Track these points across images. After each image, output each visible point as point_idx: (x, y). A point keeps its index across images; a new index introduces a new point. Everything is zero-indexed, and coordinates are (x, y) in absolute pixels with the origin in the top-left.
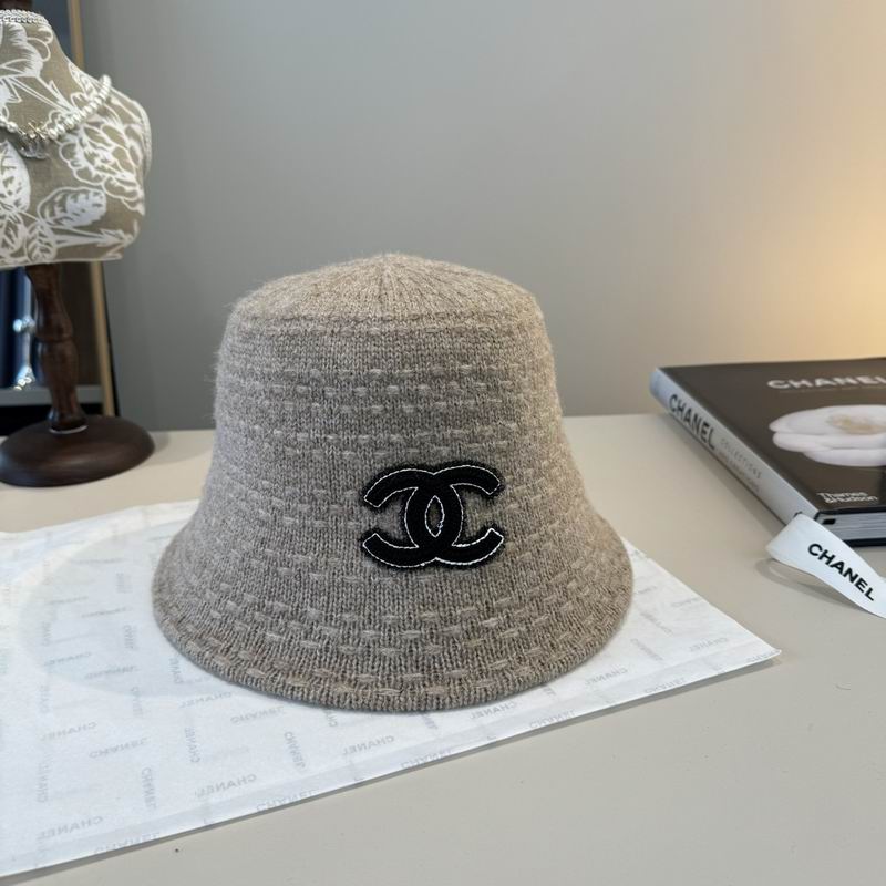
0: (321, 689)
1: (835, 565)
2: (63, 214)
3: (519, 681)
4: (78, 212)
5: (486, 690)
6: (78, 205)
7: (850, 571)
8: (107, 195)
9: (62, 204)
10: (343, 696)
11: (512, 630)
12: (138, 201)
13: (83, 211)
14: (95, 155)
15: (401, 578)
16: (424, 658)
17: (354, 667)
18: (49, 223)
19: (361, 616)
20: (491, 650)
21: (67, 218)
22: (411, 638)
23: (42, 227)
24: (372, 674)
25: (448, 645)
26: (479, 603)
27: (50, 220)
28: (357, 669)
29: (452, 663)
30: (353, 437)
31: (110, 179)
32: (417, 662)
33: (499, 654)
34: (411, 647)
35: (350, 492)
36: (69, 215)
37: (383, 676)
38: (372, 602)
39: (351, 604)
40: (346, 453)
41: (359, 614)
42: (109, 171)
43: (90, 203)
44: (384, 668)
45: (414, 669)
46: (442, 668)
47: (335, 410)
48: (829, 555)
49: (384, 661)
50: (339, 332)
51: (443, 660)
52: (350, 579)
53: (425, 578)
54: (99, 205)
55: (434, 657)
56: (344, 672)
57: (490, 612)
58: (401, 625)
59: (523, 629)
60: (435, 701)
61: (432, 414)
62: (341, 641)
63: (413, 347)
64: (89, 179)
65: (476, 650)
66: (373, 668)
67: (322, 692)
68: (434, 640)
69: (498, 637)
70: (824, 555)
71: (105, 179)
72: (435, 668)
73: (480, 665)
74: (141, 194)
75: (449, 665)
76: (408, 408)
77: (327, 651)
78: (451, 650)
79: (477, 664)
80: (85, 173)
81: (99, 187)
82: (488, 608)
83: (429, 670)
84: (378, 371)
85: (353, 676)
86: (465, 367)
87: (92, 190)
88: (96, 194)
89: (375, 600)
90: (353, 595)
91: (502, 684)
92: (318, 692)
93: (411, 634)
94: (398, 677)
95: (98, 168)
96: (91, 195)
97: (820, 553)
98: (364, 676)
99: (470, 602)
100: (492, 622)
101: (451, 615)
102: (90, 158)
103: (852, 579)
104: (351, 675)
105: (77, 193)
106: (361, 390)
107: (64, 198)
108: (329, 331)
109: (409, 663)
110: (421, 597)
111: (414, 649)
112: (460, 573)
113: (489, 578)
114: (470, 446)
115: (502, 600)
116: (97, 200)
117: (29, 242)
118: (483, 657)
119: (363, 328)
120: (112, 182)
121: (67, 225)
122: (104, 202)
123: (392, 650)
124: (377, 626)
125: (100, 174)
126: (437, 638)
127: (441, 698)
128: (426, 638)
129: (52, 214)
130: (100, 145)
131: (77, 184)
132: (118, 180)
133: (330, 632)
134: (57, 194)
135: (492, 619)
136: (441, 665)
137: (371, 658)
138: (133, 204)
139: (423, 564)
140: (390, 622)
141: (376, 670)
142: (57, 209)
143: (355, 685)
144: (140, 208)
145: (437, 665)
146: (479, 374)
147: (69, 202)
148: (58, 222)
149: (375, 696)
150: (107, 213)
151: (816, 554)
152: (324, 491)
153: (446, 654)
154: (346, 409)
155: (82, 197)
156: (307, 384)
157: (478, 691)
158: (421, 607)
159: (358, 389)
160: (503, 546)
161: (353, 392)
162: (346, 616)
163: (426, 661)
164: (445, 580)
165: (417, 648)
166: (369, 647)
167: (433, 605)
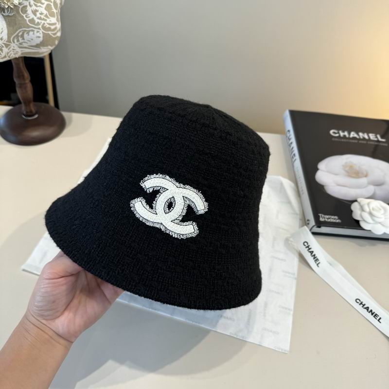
2: (23, 41)
4: (29, 40)
6: (29, 37)
8: (43, 32)
9: (22, 36)
12: (58, 32)
13: (32, 39)
14: (37, 11)
18: (17, 45)
21: (24, 42)
23: (14, 47)
27: (18, 44)
31: (44, 24)
36: (25, 41)
42: (44, 19)
43: (35, 36)
54: (39, 37)
64: (34, 24)
71: (42, 24)
74: (59, 26)
80: (32, 21)
81: (39, 29)
87: (36, 30)
88: (38, 32)
95: (38, 18)
96: (35, 32)
102: (35, 12)
105: (29, 31)
107: (23, 34)
116: (38, 34)
117: (8, 53)
120: (45, 25)
121: (25, 45)
122: (41, 35)
125: (39, 21)
129: (18, 41)
130: (39, 4)
131: (29, 27)
132: (47, 23)
134: (20, 32)
138: (55, 34)
142: (20, 39)
144: (59, 34)
147: (26, 35)
148: (21, 44)
150: (43, 40)
155: (31, 33)
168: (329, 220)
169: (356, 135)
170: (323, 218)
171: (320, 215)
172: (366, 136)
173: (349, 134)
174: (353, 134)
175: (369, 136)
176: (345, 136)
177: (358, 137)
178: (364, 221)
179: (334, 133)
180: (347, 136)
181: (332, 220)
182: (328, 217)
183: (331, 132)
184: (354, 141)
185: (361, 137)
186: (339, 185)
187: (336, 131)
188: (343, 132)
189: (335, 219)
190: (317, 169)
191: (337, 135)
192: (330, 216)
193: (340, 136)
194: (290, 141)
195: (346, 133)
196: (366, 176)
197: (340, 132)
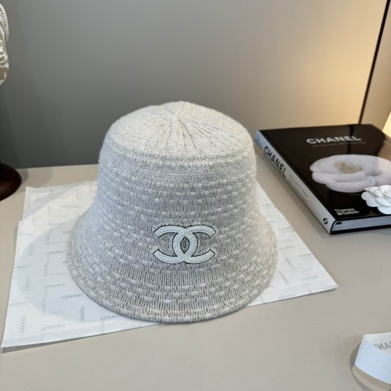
12: (5, 62)
74: (6, 57)
138: (3, 64)
144: (7, 66)
168: (347, 213)
169: (332, 140)
170: (340, 212)
171: (336, 210)
172: (342, 139)
173: (326, 140)
174: (329, 140)
175: (344, 139)
176: (322, 142)
177: (335, 141)
178: (382, 205)
179: (311, 141)
180: (325, 141)
181: (350, 213)
182: (344, 210)
183: (308, 141)
184: (333, 144)
185: (338, 141)
186: (339, 181)
187: (312, 140)
188: (319, 139)
189: (352, 211)
190: (311, 172)
191: (315, 142)
192: (346, 210)
193: (317, 143)
194: (272, 156)
195: (322, 140)
196: (361, 169)
197: (317, 140)
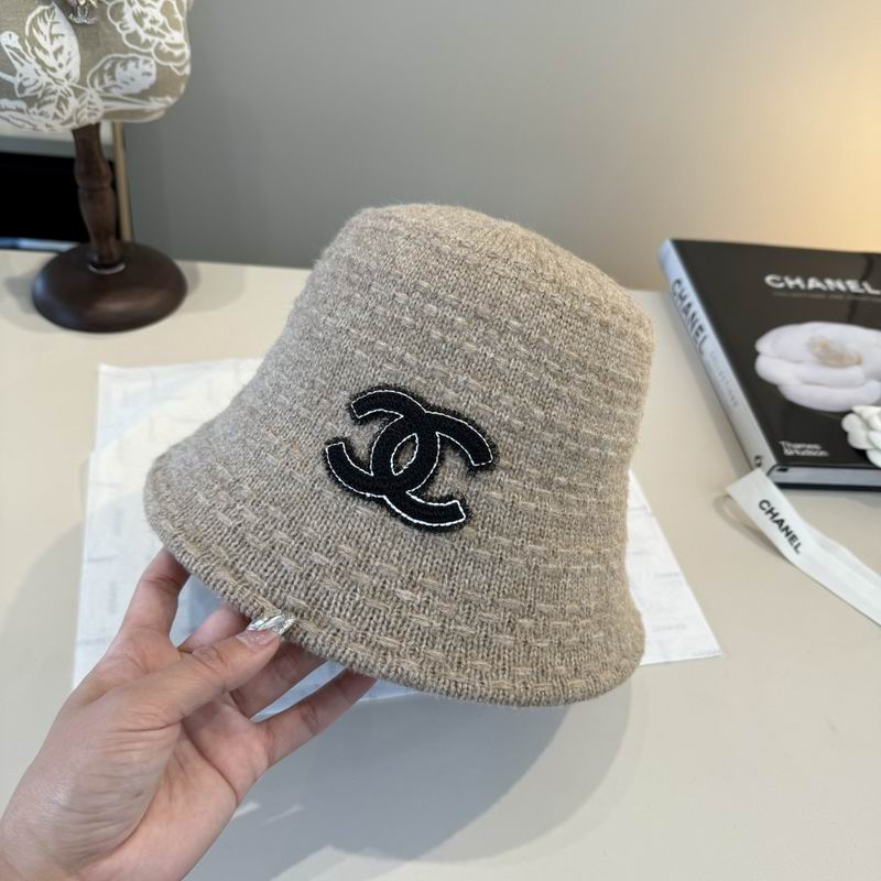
0: (206, 565)
1: (777, 522)
3: (396, 671)
5: (356, 656)
7: (787, 528)
10: (221, 582)
11: (424, 618)
15: (342, 499)
16: (317, 589)
17: (249, 560)
19: (285, 516)
20: (389, 623)
22: (316, 561)
24: (261, 577)
25: (348, 590)
26: (404, 567)
28: (250, 564)
29: (341, 610)
30: (373, 339)
32: (309, 588)
33: (395, 633)
34: (311, 571)
35: (345, 393)
37: (269, 585)
38: (303, 508)
39: (284, 500)
40: (358, 352)
41: (285, 513)
44: (275, 576)
45: (303, 595)
46: (327, 609)
47: (370, 305)
48: (775, 511)
49: (279, 571)
50: (415, 238)
51: (334, 601)
52: (298, 476)
53: (363, 510)
55: (327, 594)
56: (237, 560)
57: (411, 584)
58: (315, 545)
59: (437, 625)
60: (301, 635)
61: (457, 352)
62: (252, 529)
63: (472, 277)
65: (374, 612)
66: (266, 571)
67: (206, 568)
68: (338, 577)
69: (403, 614)
70: (770, 511)
72: (322, 605)
73: (367, 630)
75: (337, 611)
76: (436, 334)
77: (234, 532)
78: (348, 596)
79: (365, 626)
82: (411, 579)
83: (315, 604)
84: (425, 284)
85: (242, 568)
86: (515, 323)
89: (306, 508)
90: (291, 493)
91: (376, 662)
92: (202, 567)
93: (318, 558)
94: (283, 595)
97: (768, 509)
98: (253, 574)
99: (396, 561)
100: (405, 595)
101: (368, 561)
103: (788, 534)
104: (241, 566)
106: (402, 297)
108: (406, 233)
109: (301, 585)
110: (350, 528)
111: (313, 575)
112: (401, 525)
113: (428, 551)
114: (481, 405)
115: (430, 580)
118: (376, 624)
119: (436, 242)
123: (294, 564)
124: (293, 533)
126: (342, 577)
127: (308, 636)
128: (331, 570)
133: (249, 516)
135: (408, 592)
136: (329, 605)
137: (269, 561)
139: (368, 495)
140: (306, 535)
141: (266, 574)
143: (240, 578)
145: (325, 603)
146: (525, 339)
149: (251, 600)
151: (763, 509)
152: (324, 382)
153: (341, 597)
154: (380, 309)
156: (361, 275)
157: (347, 652)
158: (345, 537)
159: (399, 295)
160: (461, 526)
161: (394, 295)
162: (272, 508)
163: (317, 593)
164: (382, 524)
165: (317, 575)
166: (273, 548)
167: (357, 542)
